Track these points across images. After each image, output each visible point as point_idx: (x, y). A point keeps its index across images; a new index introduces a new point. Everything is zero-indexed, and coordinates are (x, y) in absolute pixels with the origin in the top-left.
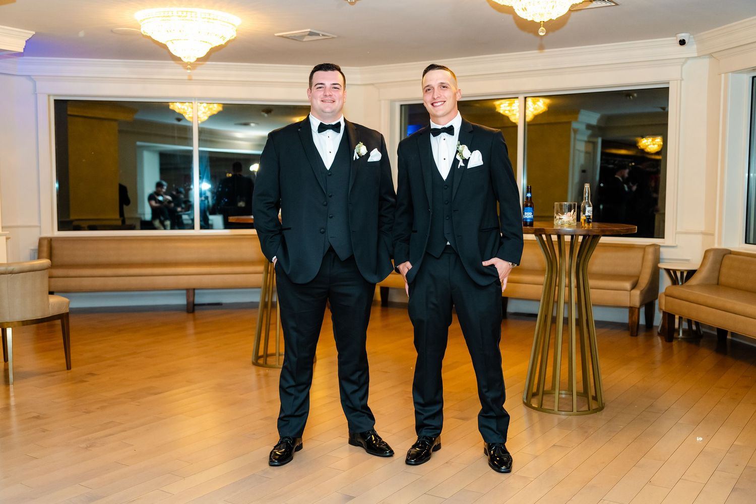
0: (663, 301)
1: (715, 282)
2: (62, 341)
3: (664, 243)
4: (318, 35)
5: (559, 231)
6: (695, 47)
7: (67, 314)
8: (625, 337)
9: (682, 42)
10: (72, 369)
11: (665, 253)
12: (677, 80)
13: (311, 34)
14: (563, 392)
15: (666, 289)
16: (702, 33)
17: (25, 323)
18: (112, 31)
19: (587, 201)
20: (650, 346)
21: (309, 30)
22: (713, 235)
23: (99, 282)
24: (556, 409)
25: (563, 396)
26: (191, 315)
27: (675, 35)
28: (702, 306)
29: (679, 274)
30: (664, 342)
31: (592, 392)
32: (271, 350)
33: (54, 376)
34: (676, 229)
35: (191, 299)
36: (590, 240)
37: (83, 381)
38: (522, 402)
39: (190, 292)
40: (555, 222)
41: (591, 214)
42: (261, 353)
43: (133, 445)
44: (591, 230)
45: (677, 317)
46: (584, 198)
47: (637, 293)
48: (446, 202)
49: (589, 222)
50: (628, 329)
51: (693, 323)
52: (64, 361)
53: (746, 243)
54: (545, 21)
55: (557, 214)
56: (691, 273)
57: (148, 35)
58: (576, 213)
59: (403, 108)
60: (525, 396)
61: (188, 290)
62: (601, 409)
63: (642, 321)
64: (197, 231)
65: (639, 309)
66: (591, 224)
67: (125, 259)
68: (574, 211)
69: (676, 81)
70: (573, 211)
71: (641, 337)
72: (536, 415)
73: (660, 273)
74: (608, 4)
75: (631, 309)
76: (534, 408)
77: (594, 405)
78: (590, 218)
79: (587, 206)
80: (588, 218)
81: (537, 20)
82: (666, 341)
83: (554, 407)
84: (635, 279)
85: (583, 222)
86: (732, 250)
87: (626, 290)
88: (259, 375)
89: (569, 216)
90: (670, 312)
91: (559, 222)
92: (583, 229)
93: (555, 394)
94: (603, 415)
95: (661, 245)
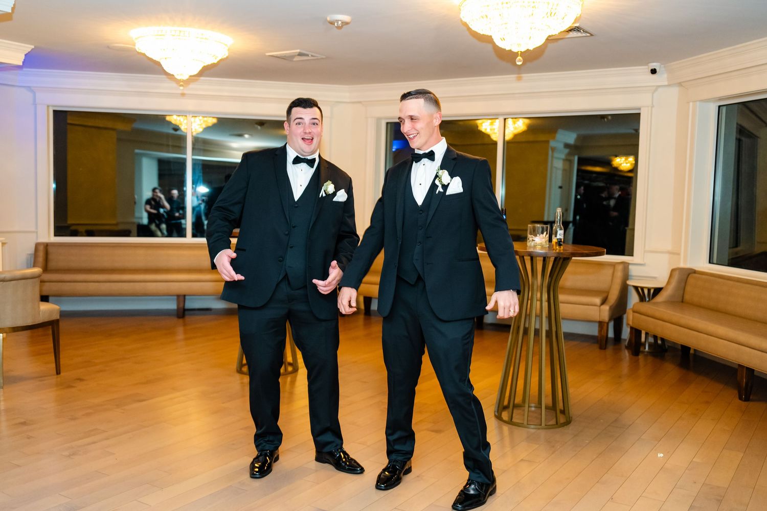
0: (631, 317)
1: (680, 299)
2: (52, 345)
3: (632, 261)
4: (307, 55)
5: (532, 253)
6: (665, 76)
7: (57, 321)
8: (594, 351)
9: (654, 71)
10: (62, 374)
11: (633, 270)
12: (648, 107)
13: (300, 54)
14: (533, 405)
15: (634, 305)
16: (672, 63)
17: (16, 329)
18: (108, 47)
19: (559, 224)
20: (618, 360)
21: (298, 51)
22: (679, 254)
23: (92, 288)
24: (525, 422)
25: (533, 409)
26: (181, 321)
27: (647, 64)
28: (667, 324)
29: (646, 291)
30: (631, 355)
31: (560, 406)
33: (43, 380)
34: (645, 248)
35: (181, 305)
36: (561, 262)
37: (70, 387)
38: (493, 415)
39: (181, 298)
40: (528, 244)
41: (562, 237)
43: (115, 454)
44: (562, 253)
45: (643, 332)
46: (556, 222)
47: (606, 308)
48: (420, 228)
49: (560, 245)
50: (597, 342)
51: (659, 338)
52: (54, 365)
53: (710, 262)
54: (523, 51)
55: (530, 235)
56: (658, 291)
57: (143, 52)
58: (548, 236)
59: (389, 125)
60: (496, 410)
61: (178, 296)
62: (568, 422)
63: (611, 334)
65: (608, 324)
66: (562, 247)
67: (118, 265)
68: (547, 234)
70: (545, 233)
71: (610, 350)
72: (506, 428)
73: (629, 291)
74: (584, 35)
75: (601, 323)
76: (505, 422)
77: (562, 419)
78: (561, 241)
79: (558, 229)
80: (559, 241)
81: (515, 50)
82: (633, 355)
83: (524, 420)
84: (604, 295)
85: (554, 244)
86: (697, 269)
87: (595, 305)
88: (242, 383)
89: (541, 238)
90: (637, 328)
91: (532, 244)
92: (554, 251)
93: (524, 407)
94: (570, 429)
95: (630, 262)
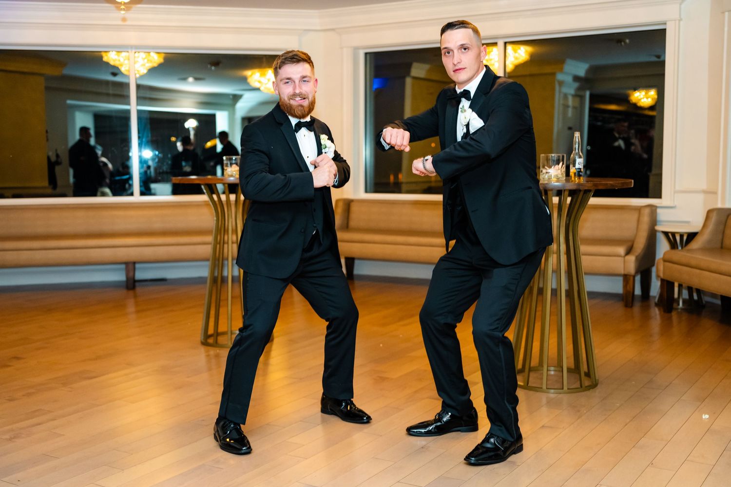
0: (661, 268)
1: (719, 245)
3: (661, 203)
5: (546, 186)
8: (619, 309)
11: (662, 215)
12: (675, 20)
14: (552, 368)
15: (665, 254)
19: (577, 150)
20: (646, 317)
22: (715, 193)
23: (25, 256)
24: (544, 387)
25: (552, 373)
26: (131, 293)
29: (678, 238)
30: (662, 313)
31: (584, 368)
32: (222, 328)
34: (675, 188)
35: (131, 274)
36: (582, 196)
39: (130, 266)
41: (581, 167)
42: (211, 331)
43: (63, 435)
44: (582, 185)
45: (676, 285)
46: (574, 149)
47: (632, 259)
49: (579, 176)
50: (623, 300)
51: (694, 290)
55: (544, 167)
56: (692, 236)
58: (564, 166)
59: (368, 56)
61: (126, 264)
62: (594, 386)
63: (638, 291)
64: (137, 198)
65: (634, 277)
66: (581, 178)
67: (54, 230)
68: (563, 164)
69: (673, 22)
70: (561, 164)
71: (637, 308)
72: (522, 393)
73: (657, 237)
75: (626, 277)
77: (586, 382)
78: (581, 171)
79: (577, 157)
80: (579, 171)
82: (665, 311)
83: (542, 384)
84: (630, 244)
85: (573, 176)
87: (619, 256)
88: (208, 356)
89: (556, 169)
90: (668, 279)
91: (546, 177)
92: (573, 183)
93: (543, 370)
94: (597, 393)
95: (658, 205)
